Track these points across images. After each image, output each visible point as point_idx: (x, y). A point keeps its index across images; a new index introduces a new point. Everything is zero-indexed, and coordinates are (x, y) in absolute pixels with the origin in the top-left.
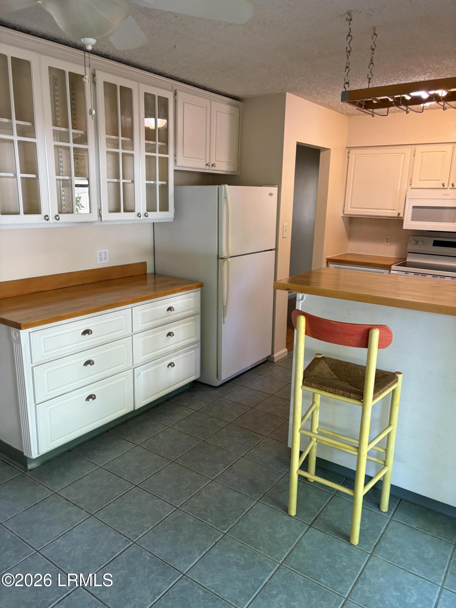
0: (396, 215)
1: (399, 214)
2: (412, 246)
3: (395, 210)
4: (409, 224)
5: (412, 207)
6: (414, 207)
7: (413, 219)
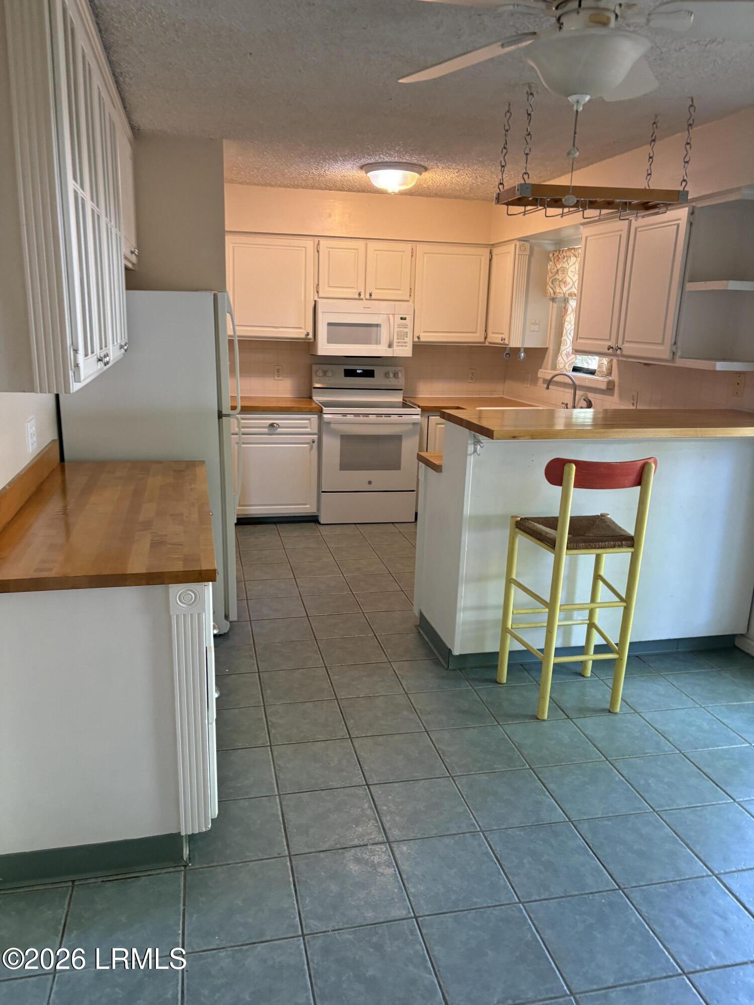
0: (303, 336)
1: (308, 334)
2: (318, 378)
3: (301, 328)
4: (325, 348)
5: (326, 324)
6: (329, 324)
7: (329, 342)
